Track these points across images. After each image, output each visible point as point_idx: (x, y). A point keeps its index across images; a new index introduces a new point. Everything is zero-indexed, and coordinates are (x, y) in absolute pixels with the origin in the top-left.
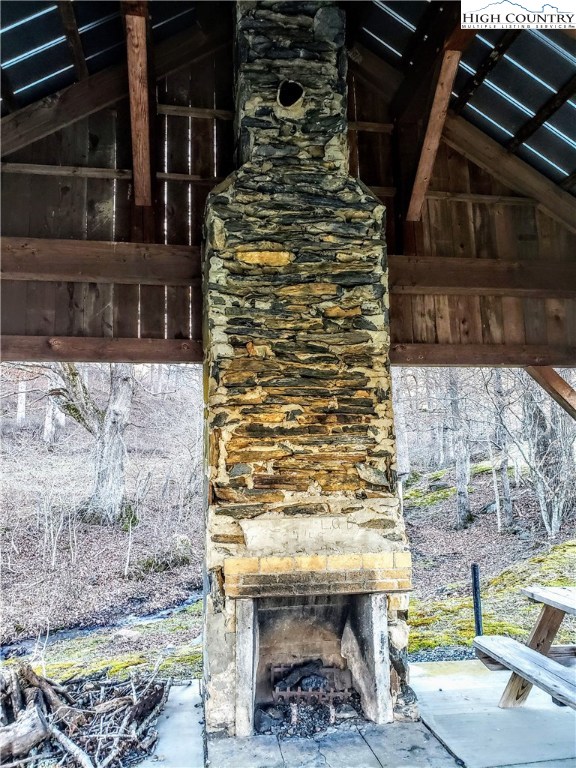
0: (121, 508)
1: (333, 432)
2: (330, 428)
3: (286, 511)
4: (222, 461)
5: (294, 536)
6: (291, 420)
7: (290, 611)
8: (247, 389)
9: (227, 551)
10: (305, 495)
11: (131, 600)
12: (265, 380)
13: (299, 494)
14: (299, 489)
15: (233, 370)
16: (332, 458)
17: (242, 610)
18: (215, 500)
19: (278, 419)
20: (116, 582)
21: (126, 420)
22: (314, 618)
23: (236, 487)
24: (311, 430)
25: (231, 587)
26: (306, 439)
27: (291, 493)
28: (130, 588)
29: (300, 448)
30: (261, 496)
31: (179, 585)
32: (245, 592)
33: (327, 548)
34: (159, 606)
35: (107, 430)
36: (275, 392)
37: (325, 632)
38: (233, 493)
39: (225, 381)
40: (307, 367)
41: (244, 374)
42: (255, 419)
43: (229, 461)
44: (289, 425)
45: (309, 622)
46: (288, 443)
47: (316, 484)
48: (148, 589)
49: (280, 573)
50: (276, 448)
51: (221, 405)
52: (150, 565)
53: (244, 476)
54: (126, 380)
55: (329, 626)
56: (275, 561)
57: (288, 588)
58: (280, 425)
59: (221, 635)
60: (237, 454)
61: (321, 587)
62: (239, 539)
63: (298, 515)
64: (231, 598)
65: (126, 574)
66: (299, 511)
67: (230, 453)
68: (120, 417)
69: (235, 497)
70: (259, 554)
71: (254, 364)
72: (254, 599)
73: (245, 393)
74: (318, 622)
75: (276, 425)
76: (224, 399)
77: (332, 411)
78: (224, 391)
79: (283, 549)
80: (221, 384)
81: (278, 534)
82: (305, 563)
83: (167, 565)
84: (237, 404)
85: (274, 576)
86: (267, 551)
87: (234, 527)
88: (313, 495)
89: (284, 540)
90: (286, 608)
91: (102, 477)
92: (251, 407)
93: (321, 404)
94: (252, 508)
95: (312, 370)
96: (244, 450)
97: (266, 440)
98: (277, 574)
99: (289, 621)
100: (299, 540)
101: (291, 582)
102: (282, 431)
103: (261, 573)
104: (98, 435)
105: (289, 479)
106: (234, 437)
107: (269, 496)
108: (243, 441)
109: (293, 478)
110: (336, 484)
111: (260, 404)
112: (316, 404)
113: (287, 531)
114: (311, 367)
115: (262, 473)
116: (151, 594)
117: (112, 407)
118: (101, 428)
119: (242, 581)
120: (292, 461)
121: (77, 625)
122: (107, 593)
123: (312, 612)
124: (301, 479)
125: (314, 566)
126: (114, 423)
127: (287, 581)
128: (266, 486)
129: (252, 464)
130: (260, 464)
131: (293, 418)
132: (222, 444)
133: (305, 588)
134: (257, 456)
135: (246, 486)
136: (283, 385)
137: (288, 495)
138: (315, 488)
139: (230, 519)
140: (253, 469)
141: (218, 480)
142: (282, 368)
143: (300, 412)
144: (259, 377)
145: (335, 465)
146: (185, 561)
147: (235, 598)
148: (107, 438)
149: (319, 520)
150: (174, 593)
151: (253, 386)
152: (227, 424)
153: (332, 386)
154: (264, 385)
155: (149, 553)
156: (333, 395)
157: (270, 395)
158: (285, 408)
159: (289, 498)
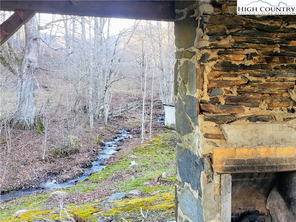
0: (35, 120)
1: (274, 68)
2: (273, 67)
3: (250, 119)
4: (205, 87)
5: (256, 135)
6: (250, 59)
7: (242, 181)
8: (221, 37)
9: (215, 144)
10: (258, 109)
11: (49, 174)
12: (233, 31)
13: (254, 109)
14: (254, 106)
15: (212, 23)
16: (274, 86)
17: (225, 181)
18: (201, 111)
19: (241, 59)
20: (38, 164)
21: (36, 65)
22: (255, 186)
23: (214, 104)
24: (262, 67)
25: (218, 166)
26: (259, 73)
27: (248, 108)
28: (47, 166)
29: (255, 79)
30: (230, 110)
31: (76, 165)
32: (227, 170)
33: (276, 142)
34: (68, 177)
35: (24, 71)
36: (240, 39)
37: (259, 194)
38: (213, 107)
39: (207, 31)
40: (261, 23)
41: (220, 26)
42: (227, 58)
43: (210, 86)
44: (248, 63)
45: (251, 188)
46: (247, 75)
47: (264, 102)
48: (58, 167)
49: (247, 158)
50: (239, 78)
51: (205, 48)
52: (57, 153)
53: (218, 96)
54: (35, 39)
55: (262, 190)
56: (245, 151)
57: (253, 168)
58: (243, 63)
59: (212, 196)
60: (215, 81)
61: (272, 167)
62: (222, 137)
63: (257, 122)
64: (218, 174)
65: (43, 158)
66: (258, 120)
67: (210, 81)
68: (32, 64)
69: (214, 110)
70: (235, 146)
71: (227, 19)
72: (231, 174)
73: (219, 40)
74: (257, 189)
75: (240, 63)
76: (208, 44)
77: (276, 54)
78: (207, 38)
79: (249, 143)
80: (205, 33)
81: (246, 134)
82: (263, 153)
83: (67, 153)
84: (216, 47)
85: (244, 160)
86: (240, 145)
87: (217, 129)
88: (262, 110)
89: (250, 137)
90: (240, 179)
91: (22, 101)
92: (223, 50)
93: (269, 49)
94: (228, 117)
95: (264, 25)
96: (218, 79)
97: (232, 73)
98: (246, 158)
99: (240, 188)
100: (259, 138)
101: (254, 164)
102: (243, 67)
103: (237, 158)
104: (19, 74)
105: (248, 99)
106: (213, 70)
107: (235, 110)
108: (218, 73)
109: (251, 98)
110: (276, 103)
111: (230, 48)
112: (266, 49)
113: (252, 132)
114: (264, 23)
115: (230, 95)
116: (61, 170)
117: (27, 57)
118: (20, 70)
119: (225, 163)
120: (248, 87)
121: (21, 188)
122: (34, 170)
123: (255, 182)
124: (255, 99)
125: (268, 154)
126: (29, 67)
127: (252, 163)
128: (234, 103)
129: (223, 88)
130: (228, 89)
131: (251, 58)
132: (205, 75)
133: (263, 167)
134: (226, 83)
135: (220, 103)
136: (244, 35)
137: (247, 109)
138: (263, 105)
139: (214, 124)
140: (225, 92)
141: (203, 99)
142: (244, 23)
143: (255, 54)
144: (229, 29)
145: (276, 90)
146: (77, 151)
147: (221, 174)
148: (24, 76)
149: (271, 125)
150: (76, 169)
151: (225, 35)
152: (208, 61)
153: (276, 37)
154: (232, 34)
155: (56, 146)
156: (276, 43)
157: (236, 42)
158: (247, 51)
159: (248, 111)
